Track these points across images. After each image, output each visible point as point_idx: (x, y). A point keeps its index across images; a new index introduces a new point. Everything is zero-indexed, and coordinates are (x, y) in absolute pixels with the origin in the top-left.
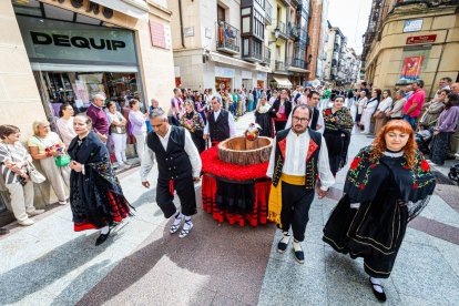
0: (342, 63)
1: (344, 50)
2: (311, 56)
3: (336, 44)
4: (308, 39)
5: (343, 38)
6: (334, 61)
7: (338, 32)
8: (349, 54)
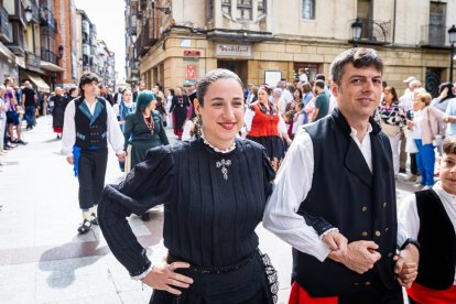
0: (95, 61)
1: (94, 42)
2: (61, 48)
3: (84, 34)
4: (56, 24)
5: (91, 26)
6: (85, 56)
7: (84, 17)
8: (100, 50)
